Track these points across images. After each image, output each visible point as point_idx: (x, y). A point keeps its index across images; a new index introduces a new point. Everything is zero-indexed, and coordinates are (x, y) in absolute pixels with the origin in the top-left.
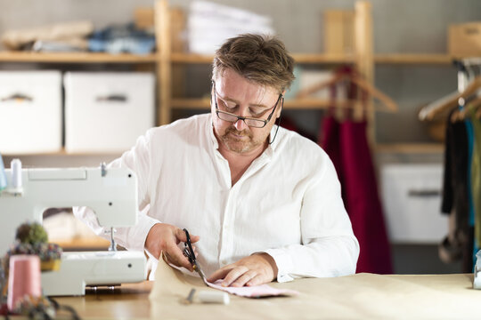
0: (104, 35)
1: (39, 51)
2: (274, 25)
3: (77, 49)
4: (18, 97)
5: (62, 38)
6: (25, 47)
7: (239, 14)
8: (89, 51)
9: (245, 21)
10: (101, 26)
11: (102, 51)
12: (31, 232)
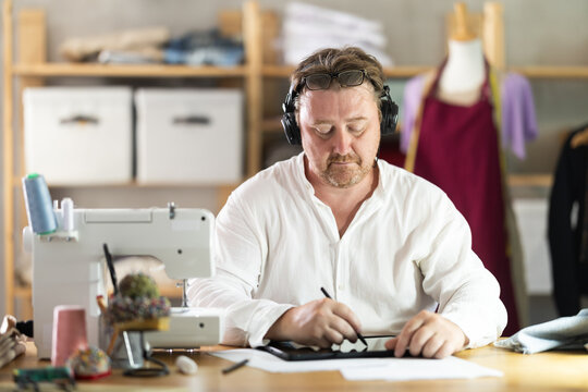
0: (182, 45)
1: (107, 63)
2: (387, 32)
3: (151, 61)
4: (81, 119)
5: (133, 47)
6: (89, 58)
7: (343, 19)
8: (166, 62)
9: (351, 27)
10: (179, 33)
11: (181, 63)
12: (133, 285)
